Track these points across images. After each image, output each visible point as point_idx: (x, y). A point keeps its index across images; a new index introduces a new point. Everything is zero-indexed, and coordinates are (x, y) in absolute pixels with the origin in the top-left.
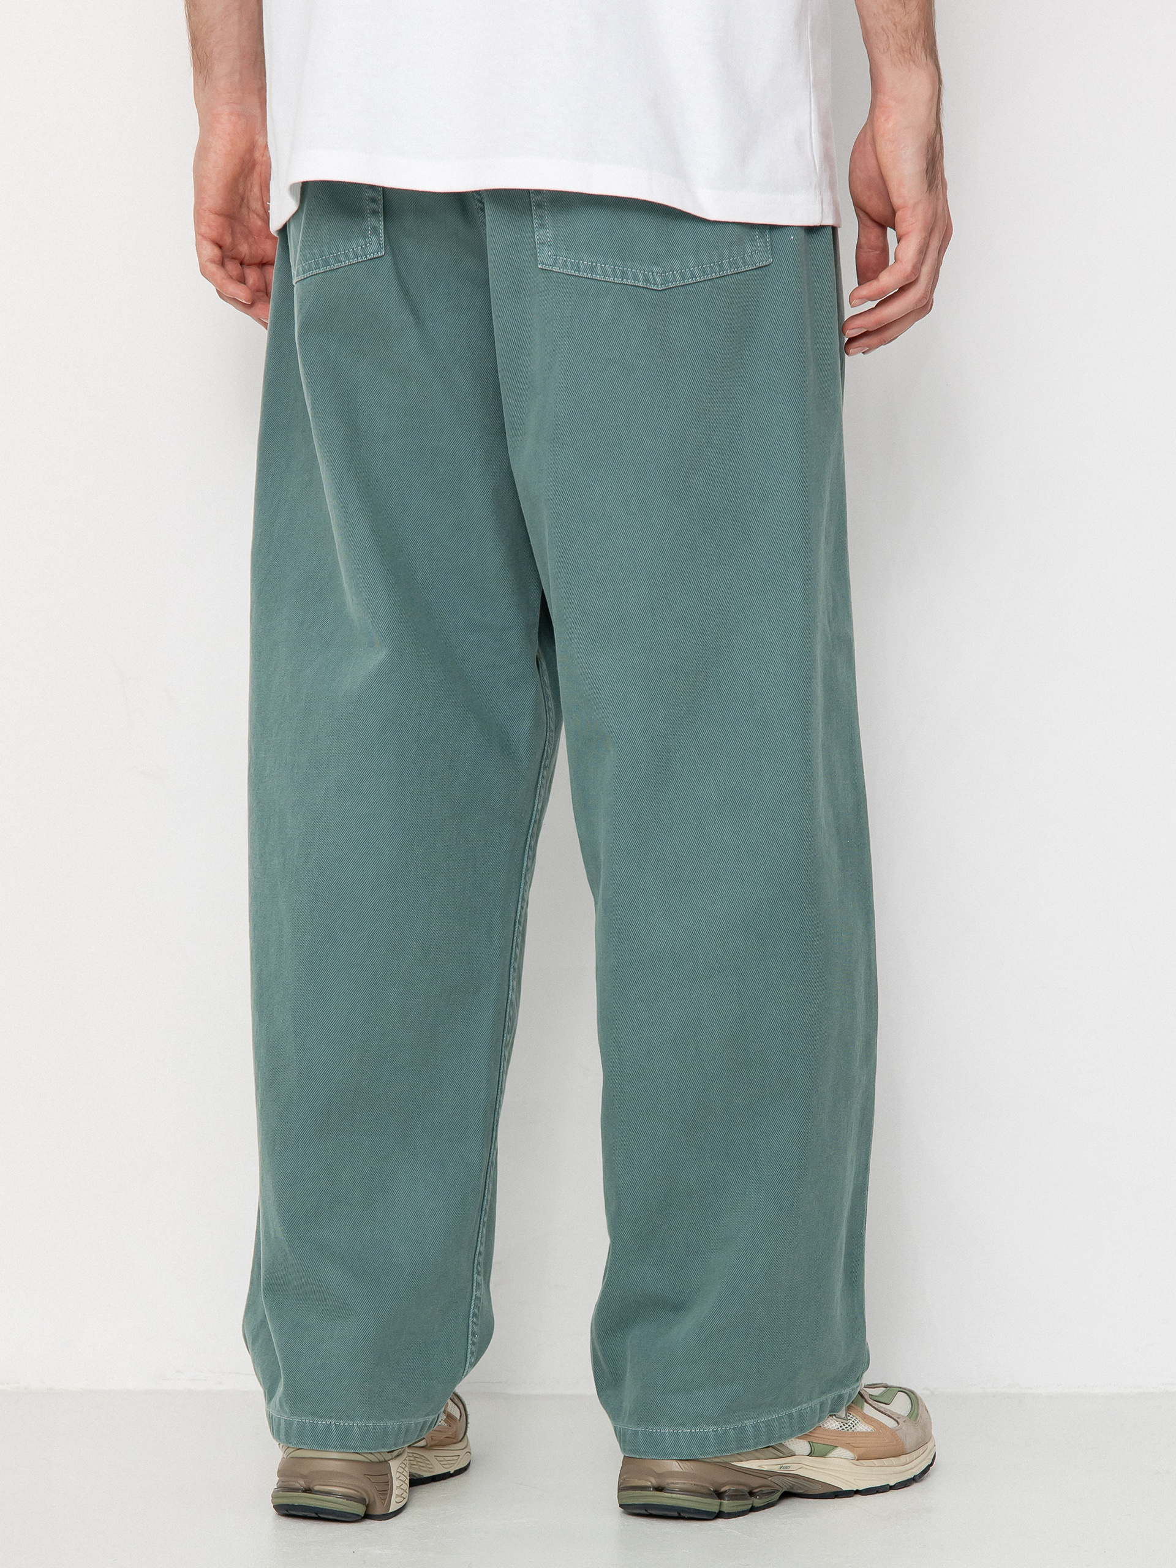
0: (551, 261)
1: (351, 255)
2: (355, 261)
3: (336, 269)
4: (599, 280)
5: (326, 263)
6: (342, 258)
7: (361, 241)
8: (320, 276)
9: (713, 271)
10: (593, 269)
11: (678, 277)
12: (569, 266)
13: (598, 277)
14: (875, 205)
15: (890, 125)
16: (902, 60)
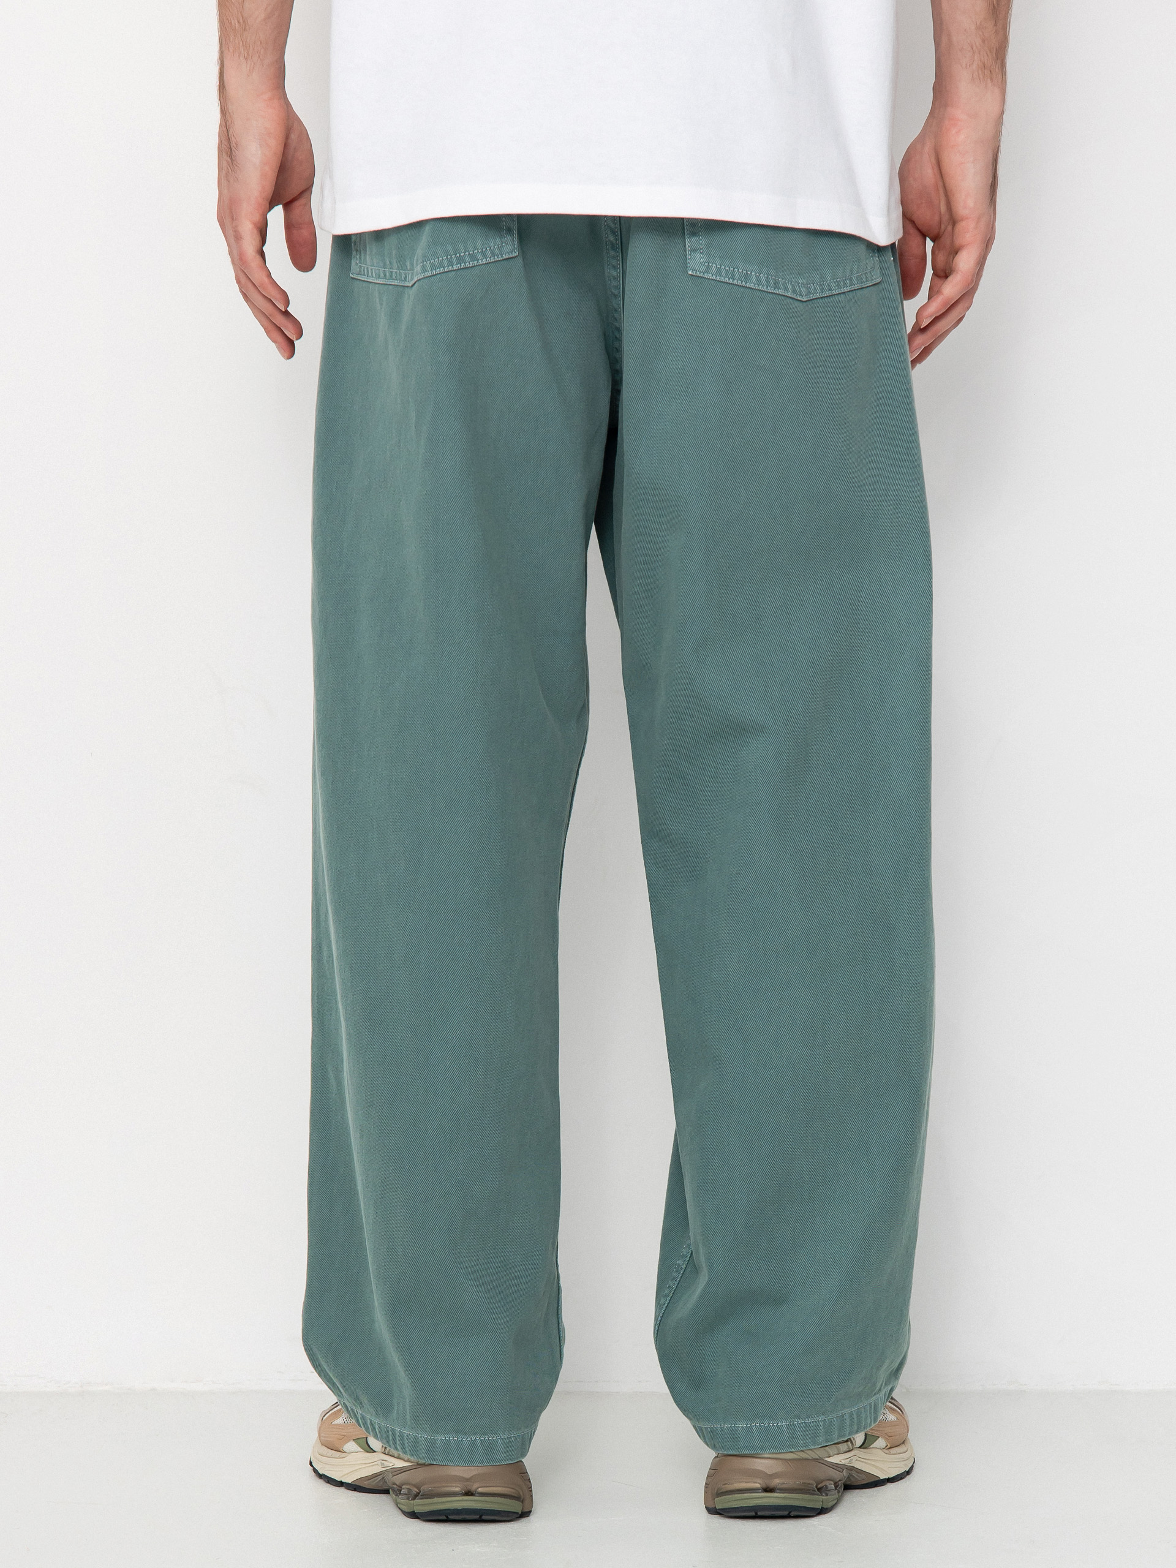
0: (703, 268)
1: (489, 253)
2: (492, 260)
3: (472, 267)
4: (753, 289)
5: (460, 260)
6: (480, 256)
7: (498, 241)
8: (453, 273)
9: (845, 285)
10: (747, 277)
11: (819, 290)
12: (723, 273)
13: (752, 286)
14: (924, 215)
15: (962, 137)
16: (981, 76)
